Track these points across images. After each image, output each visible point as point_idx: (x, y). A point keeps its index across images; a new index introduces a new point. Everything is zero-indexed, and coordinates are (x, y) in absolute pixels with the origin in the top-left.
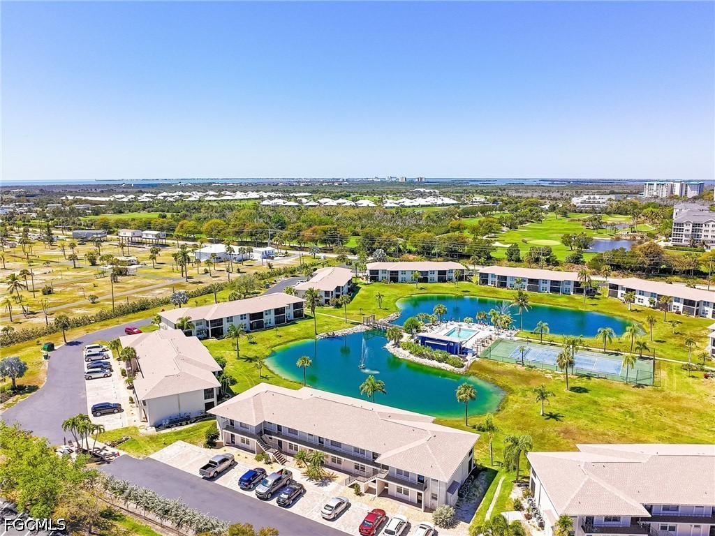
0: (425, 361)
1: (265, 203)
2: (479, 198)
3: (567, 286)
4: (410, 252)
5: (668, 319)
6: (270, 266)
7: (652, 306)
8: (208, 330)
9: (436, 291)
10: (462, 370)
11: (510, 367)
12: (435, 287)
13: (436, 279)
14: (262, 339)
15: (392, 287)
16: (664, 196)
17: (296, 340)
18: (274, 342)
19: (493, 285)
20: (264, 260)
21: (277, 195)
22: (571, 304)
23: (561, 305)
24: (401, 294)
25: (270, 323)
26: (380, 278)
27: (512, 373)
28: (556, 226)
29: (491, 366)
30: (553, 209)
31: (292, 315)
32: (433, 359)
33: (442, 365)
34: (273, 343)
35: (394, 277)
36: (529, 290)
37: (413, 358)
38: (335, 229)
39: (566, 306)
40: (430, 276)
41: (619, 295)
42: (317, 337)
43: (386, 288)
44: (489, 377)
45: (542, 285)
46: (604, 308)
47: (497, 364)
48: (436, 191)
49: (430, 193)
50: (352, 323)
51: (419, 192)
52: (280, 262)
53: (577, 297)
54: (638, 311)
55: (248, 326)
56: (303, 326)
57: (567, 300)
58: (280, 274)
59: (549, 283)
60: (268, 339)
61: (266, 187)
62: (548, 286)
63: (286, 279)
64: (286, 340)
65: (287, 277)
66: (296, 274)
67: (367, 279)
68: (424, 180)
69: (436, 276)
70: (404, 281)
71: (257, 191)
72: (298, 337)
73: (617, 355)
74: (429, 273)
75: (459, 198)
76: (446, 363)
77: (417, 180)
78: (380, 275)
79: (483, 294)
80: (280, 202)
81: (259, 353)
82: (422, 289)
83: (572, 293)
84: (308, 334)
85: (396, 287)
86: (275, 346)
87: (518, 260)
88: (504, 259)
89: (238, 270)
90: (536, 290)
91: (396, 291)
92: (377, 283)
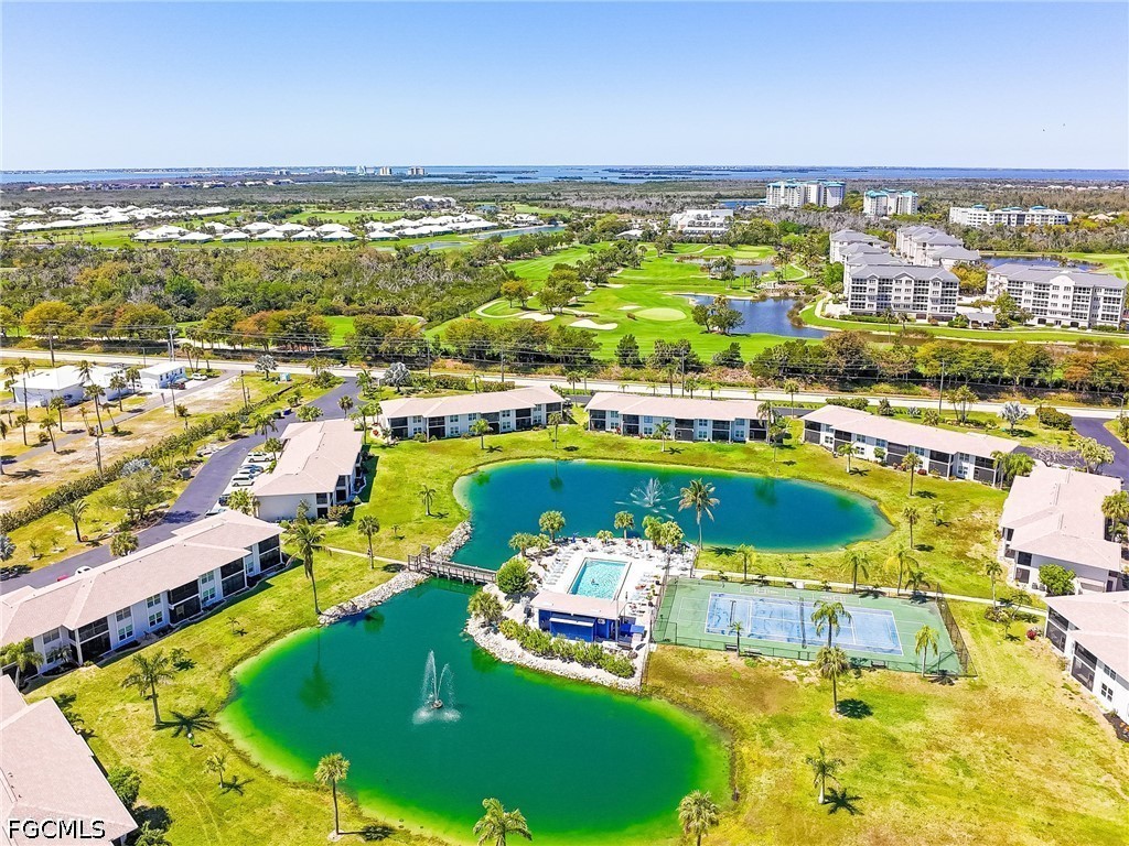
0: (557, 666)
1: (143, 235)
2: (525, 213)
3: (740, 428)
4: (446, 354)
5: (914, 491)
6: (182, 412)
7: (879, 460)
8: (74, 648)
9: (519, 452)
10: (634, 682)
11: (717, 660)
12: (515, 444)
13: (513, 425)
14: (203, 648)
15: (435, 450)
16: (796, 205)
17: (278, 635)
18: (231, 653)
19: (614, 430)
20: (168, 392)
21: (164, 214)
22: (753, 466)
23: (738, 469)
24: (457, 467)
25: (212, 596)
26: (410, 431)
27: (724, 677)
28: (665, 274)
29: (681, 664)
30: (649, 236)
31: (257, 564)
32: (572, 660)
33: (592, 673)
34: (229, 654)
35: (437, 428)
36: (678, 438)
37: (530, 659)
38: (304, 317)
39: (746, 470)
40: (502, 421)
41: (822, 440)
42: (322, 619)
43: (427, 455)
44: (688, 694)
45: (698, 429)
46: (808, 470)
47: (691, 655)
48: (451, 199)
49: (441, 203)
50: (386, 568)
51: (423, 202)
52: (198, 396)
53: (758, 446)
54: (860, 473)
55: (166, 617)
56: (285, 592)
57: (744, 456)
58: (207, 434)
59: (710, 425)
60: (217, 647)
61: (137, 193)
62: (709, 429)
63: (222, 446)
64: (256, 642)
65: (222, 440)
66: (240, 431)
67: (385, 435)
68: (421, 172)
69: (513, 420)
70: (456, 435)
71: (123, 204)
72: (280, 627)
73: (876, 595)
74: (501, 415)
75: (492, 215)
76: (599, 667)
77: (409, 173)
78: (411, 426)
79: (602, 452)
80: (172, 230)
81: (202, 698)
82: (491, 450)
83: (747, 439)
84: (300, 614)
85: (443, 451)
86: (235, 664)
87: (638, 365)
88: (611, 361)
89: (115, 429)
90: (689, 436)
91: (448, 461)
92: (404, 444)
